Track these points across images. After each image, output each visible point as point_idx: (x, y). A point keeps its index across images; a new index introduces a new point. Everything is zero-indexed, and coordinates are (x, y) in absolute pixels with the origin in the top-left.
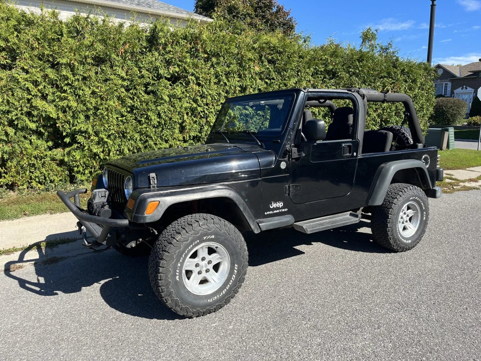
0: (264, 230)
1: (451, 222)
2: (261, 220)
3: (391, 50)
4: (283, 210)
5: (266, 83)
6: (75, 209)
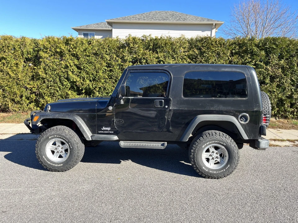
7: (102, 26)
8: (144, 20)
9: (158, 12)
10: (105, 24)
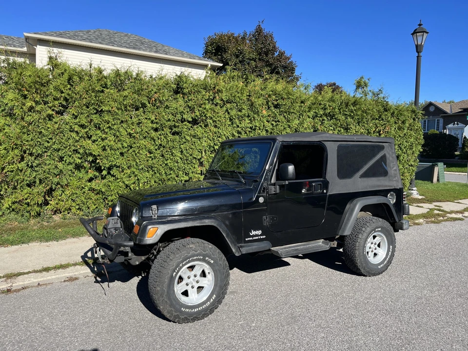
0: (244, 253)
1: (436, 248)
2: (243, 245)
3: (381, 96)
4: (262, 237)
5: (272, 124)
6: (93, 233)
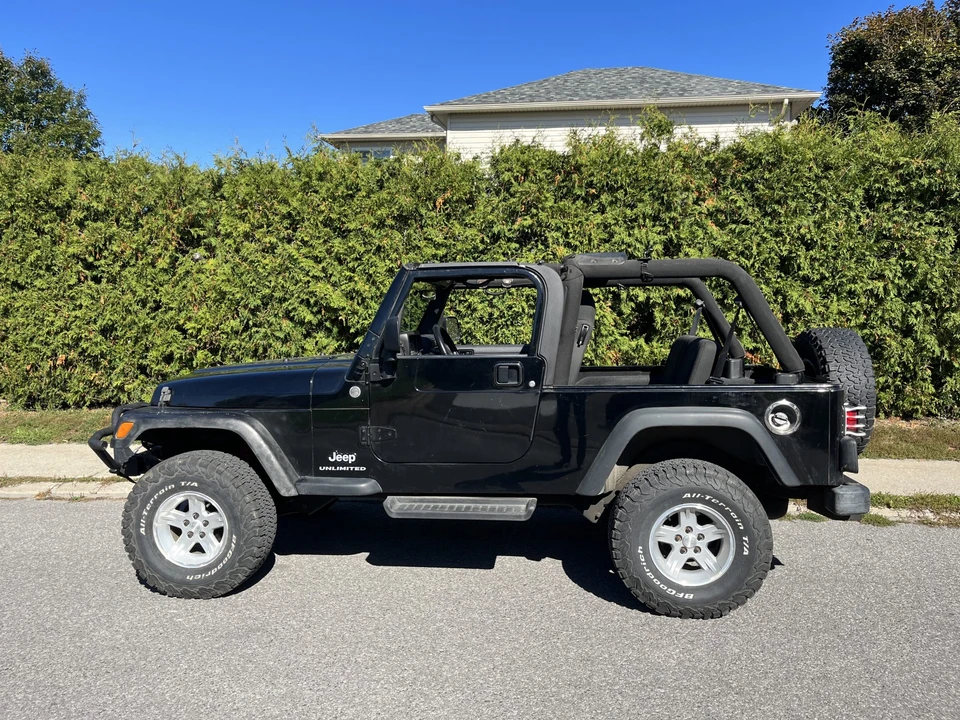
7: (414, 126)
8: (549, 100)
9: (593, 71)
10: (423, 120)
